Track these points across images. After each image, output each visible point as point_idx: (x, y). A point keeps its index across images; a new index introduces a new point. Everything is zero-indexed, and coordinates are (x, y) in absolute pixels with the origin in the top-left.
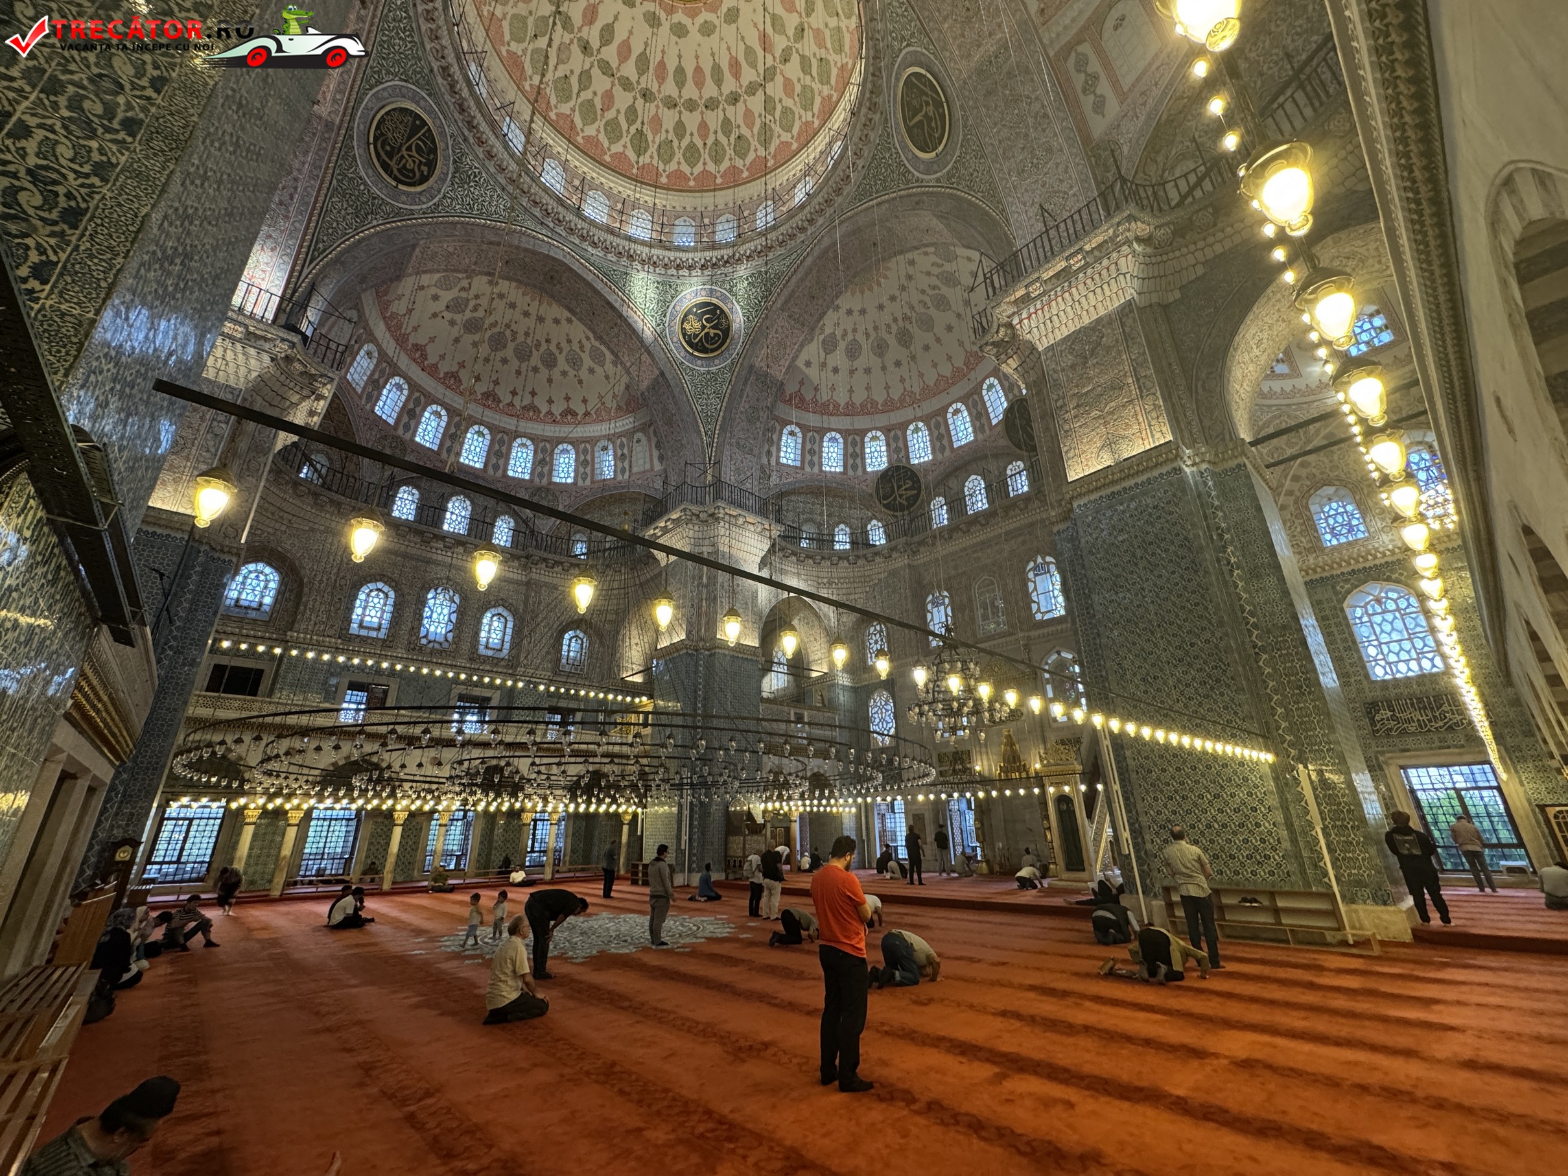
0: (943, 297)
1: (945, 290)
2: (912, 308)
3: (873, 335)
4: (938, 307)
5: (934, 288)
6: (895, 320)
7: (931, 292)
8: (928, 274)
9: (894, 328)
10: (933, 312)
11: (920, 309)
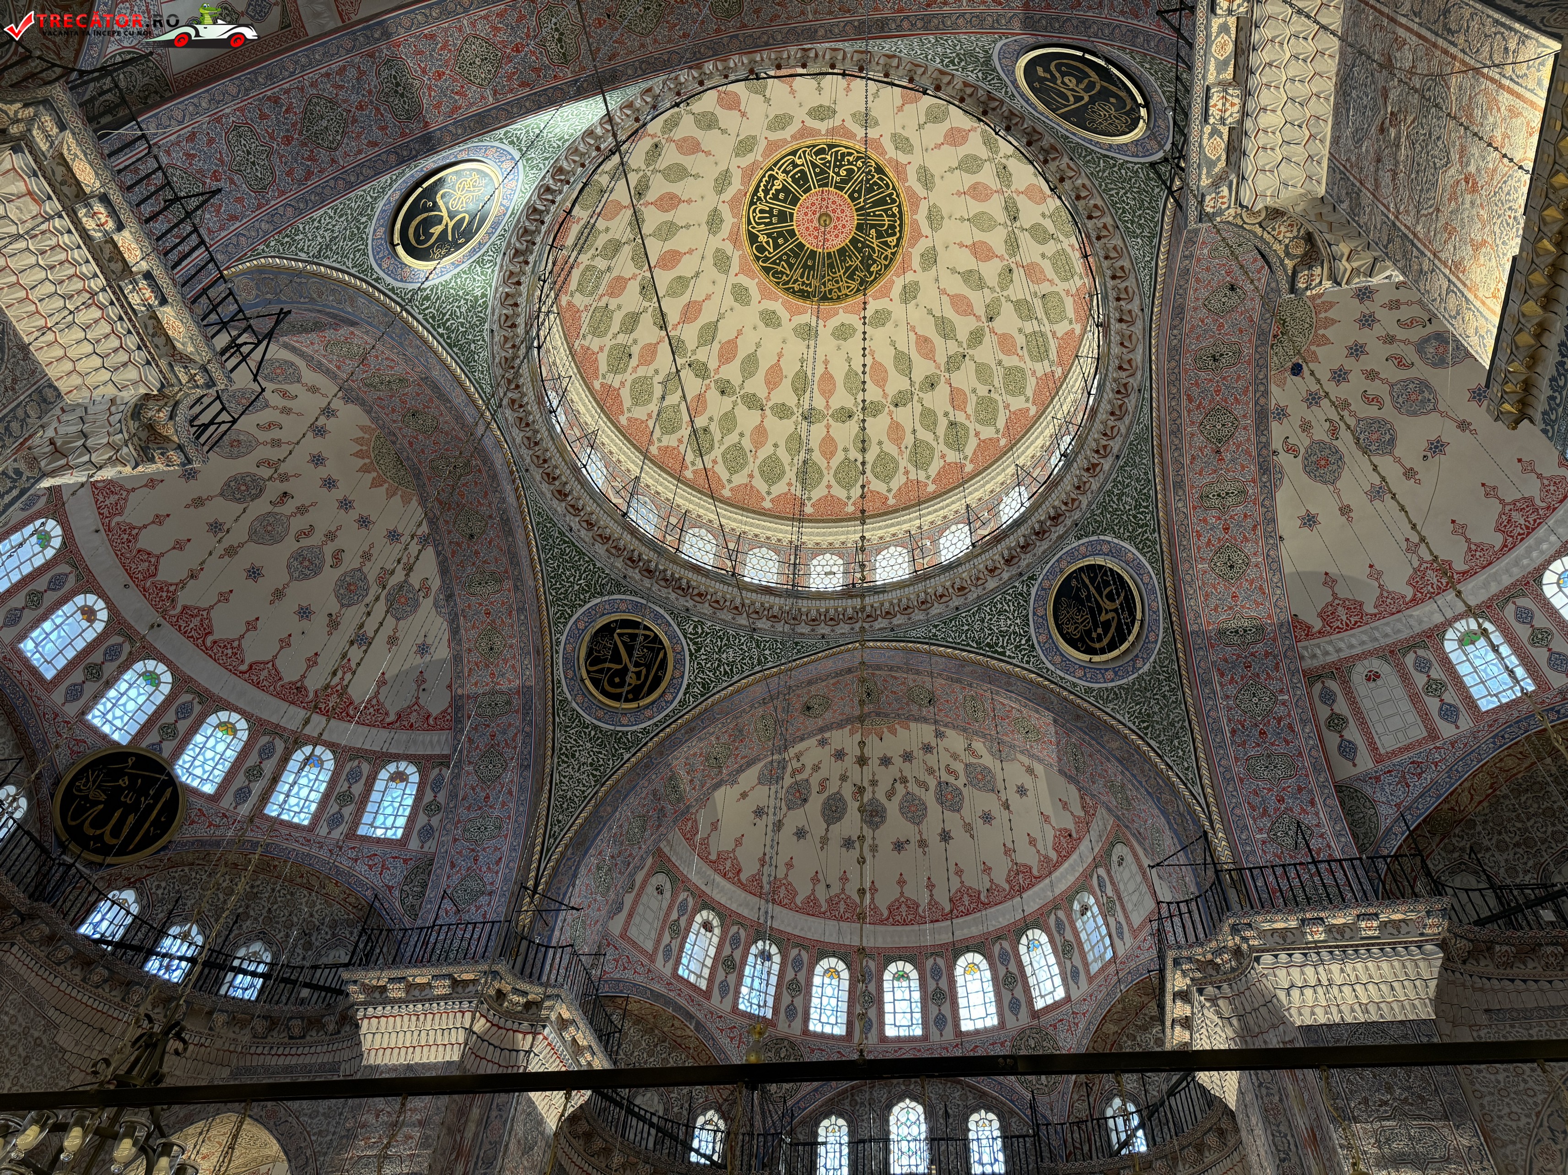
0: (317, 570)
1: (330, 576)
2: (302, 510)
3: (263, 436)
4: (299, 556)
5: (338, 556)
6: (284, 478)
7: (329, 550)
8: (367, 556)
9: (266, 472)
10: (290, 545)
11: (298, 523)
